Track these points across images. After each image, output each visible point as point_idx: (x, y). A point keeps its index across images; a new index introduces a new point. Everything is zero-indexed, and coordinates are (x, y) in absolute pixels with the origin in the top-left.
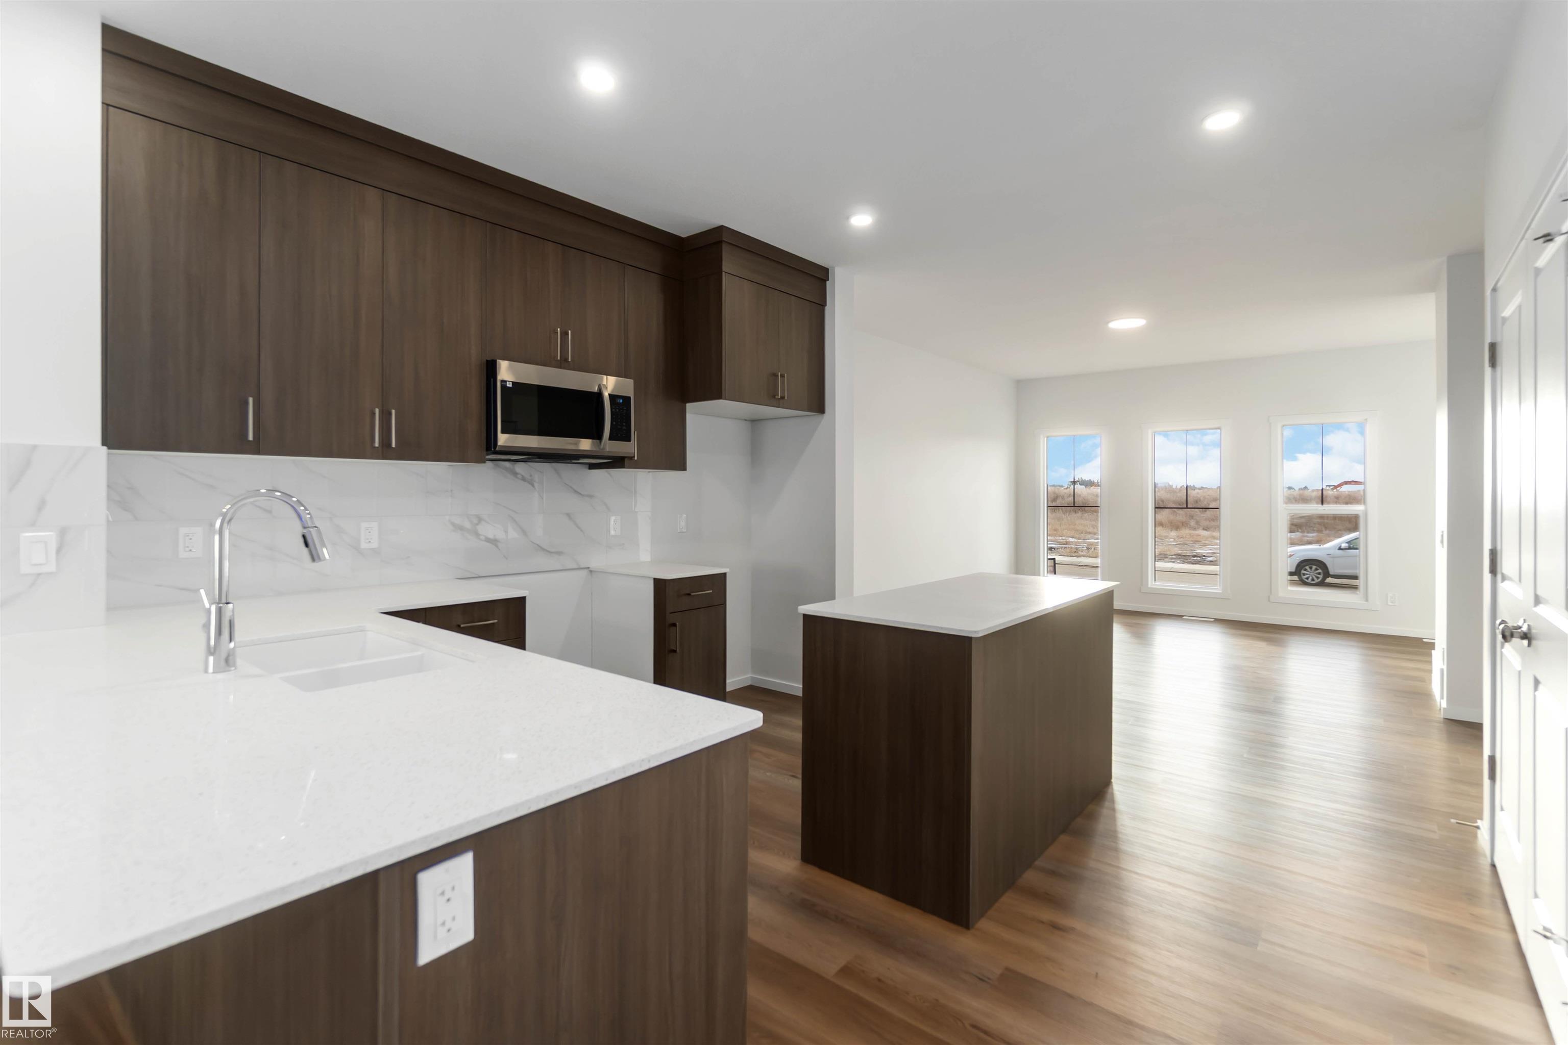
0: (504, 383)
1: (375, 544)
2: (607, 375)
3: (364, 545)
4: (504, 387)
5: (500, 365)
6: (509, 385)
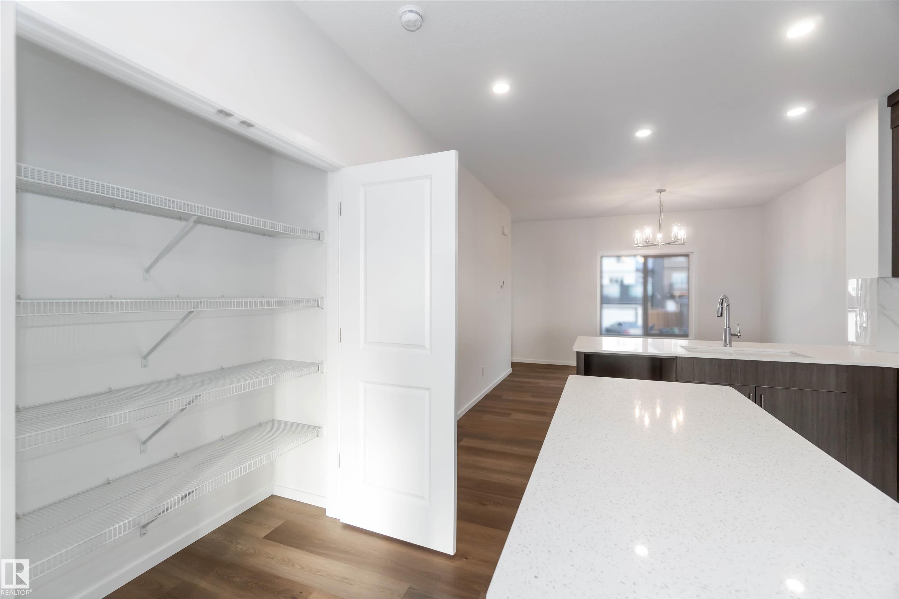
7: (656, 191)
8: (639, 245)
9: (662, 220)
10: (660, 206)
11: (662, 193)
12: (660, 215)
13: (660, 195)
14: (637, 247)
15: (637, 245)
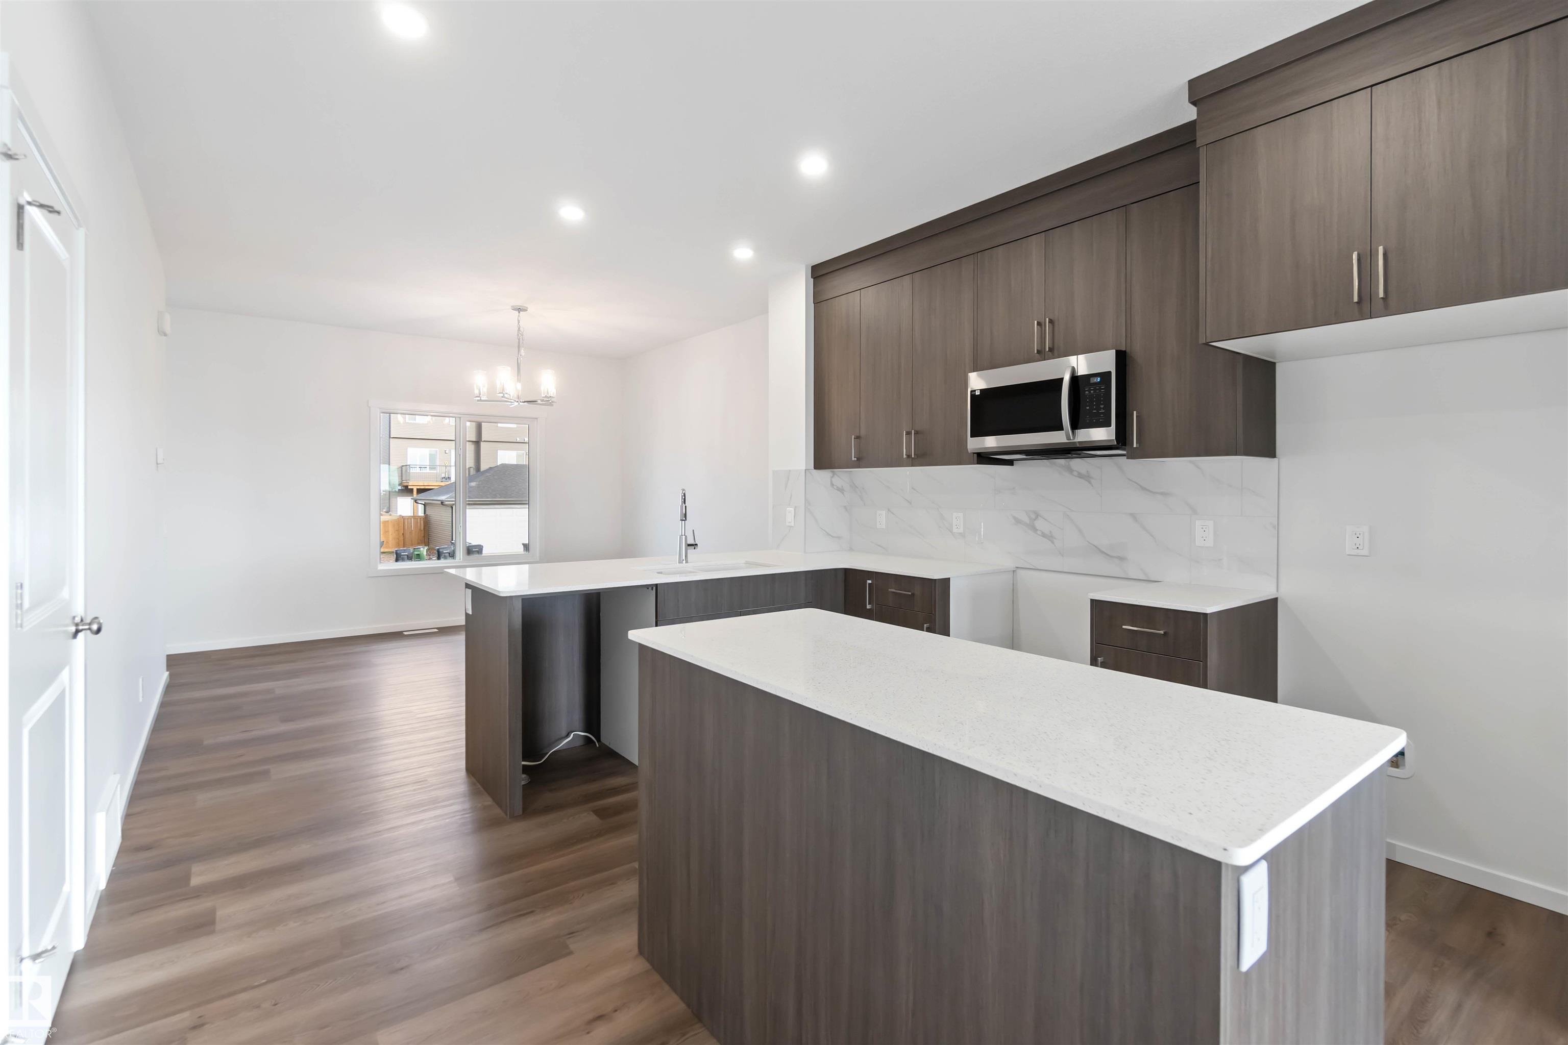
0: (974, 393)
1: (961, 530)
2: (1077, 354)
3: (955, 530)
4: (973, 396)
5: (970, 376)
6: (978, 393)
7: (512, 306)
8: (482, 399)
9: (521, 359)
10: (518, 335)
11: (521, 312)
12: (519, 351)
13: (519, 316)
14: (478, 400)
15: (479, 399)
